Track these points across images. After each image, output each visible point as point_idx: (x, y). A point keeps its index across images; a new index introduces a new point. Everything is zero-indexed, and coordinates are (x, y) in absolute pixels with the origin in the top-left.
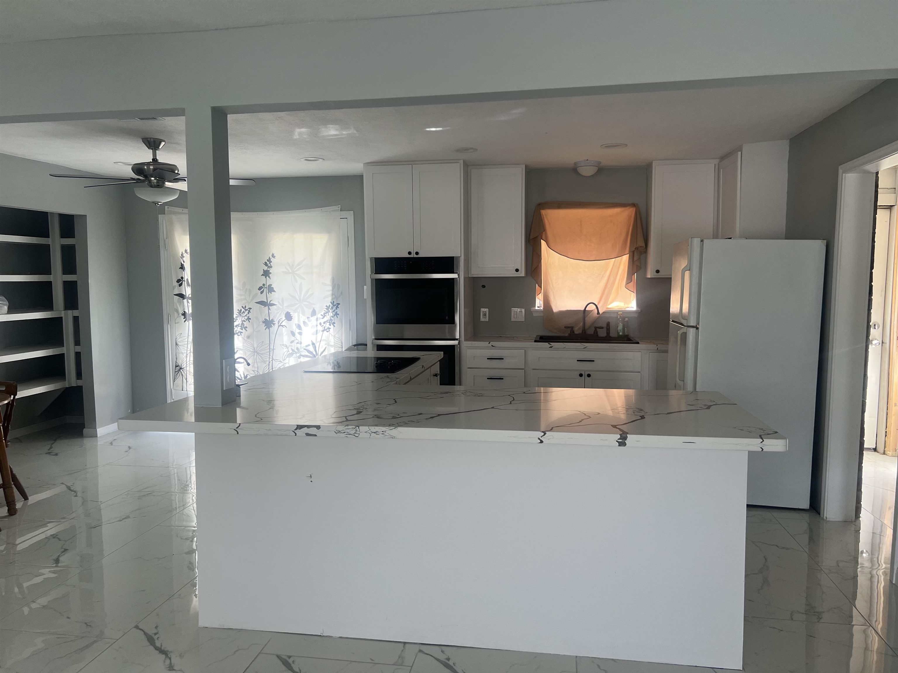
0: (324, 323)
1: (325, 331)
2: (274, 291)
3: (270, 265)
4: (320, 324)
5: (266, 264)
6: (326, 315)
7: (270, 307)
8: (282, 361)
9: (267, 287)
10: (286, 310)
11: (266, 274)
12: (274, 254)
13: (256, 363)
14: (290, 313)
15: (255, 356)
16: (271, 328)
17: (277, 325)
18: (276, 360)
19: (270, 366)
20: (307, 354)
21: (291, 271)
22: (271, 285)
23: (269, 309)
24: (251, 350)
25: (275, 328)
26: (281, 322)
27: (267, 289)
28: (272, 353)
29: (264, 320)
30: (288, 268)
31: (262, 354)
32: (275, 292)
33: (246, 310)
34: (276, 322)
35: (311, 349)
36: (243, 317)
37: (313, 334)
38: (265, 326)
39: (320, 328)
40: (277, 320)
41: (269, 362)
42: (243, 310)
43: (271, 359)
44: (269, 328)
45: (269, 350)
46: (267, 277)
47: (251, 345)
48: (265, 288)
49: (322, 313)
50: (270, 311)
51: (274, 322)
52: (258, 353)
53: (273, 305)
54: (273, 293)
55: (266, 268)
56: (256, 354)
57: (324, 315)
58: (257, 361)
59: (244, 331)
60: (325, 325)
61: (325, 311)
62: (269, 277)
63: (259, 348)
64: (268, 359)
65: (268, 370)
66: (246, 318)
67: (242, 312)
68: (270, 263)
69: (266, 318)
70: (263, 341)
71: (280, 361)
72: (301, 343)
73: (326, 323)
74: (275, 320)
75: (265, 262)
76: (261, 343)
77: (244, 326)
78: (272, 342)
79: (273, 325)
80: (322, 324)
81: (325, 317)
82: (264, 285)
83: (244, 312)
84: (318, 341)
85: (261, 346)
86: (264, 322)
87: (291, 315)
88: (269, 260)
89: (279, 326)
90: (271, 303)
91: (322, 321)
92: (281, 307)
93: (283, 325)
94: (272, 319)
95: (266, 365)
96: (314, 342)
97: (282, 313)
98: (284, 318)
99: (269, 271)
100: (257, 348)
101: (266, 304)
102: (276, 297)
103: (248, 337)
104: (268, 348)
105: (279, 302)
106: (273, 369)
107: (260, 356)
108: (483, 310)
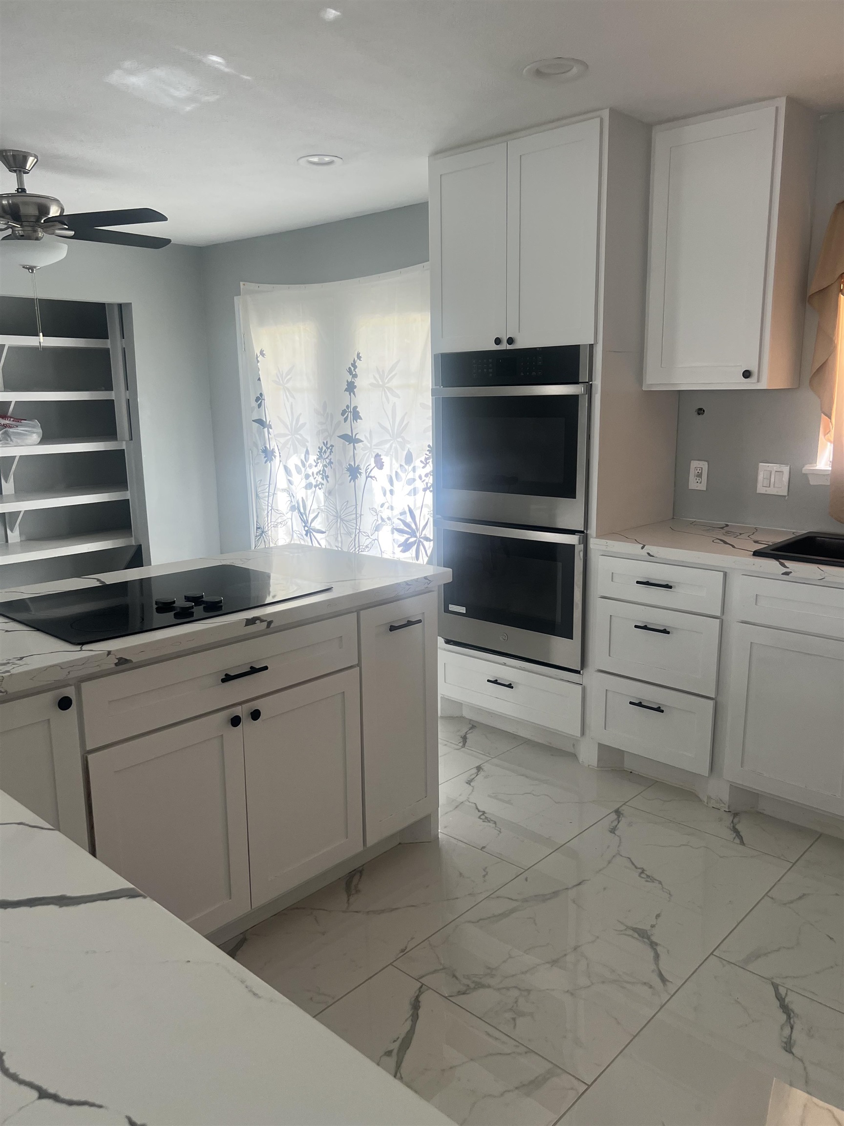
0: (426, 475)
1: (428, 490)
2: (361, 419)
3: (356, 372)
4: (420, 477)
5: (350, 372)
6: (429, 462)
7: (355, 444)
8: (370, 535)
9: (352, 411)
10: (374, 450)
11: (351, 388)
12: (360, 353)
13: (339, 535)
14: (380, 456)
15: (339, 524)
16: (356, 480)
17: (364, 476)
18: (364, 532)
19: (356, 542)
20: (402, 526)
21: (381, 383)
22: (356, 407)
23: (354, 448)
24: (334, 513)
25: (362, 479)
26: (369, 470)
27: (352, 413)
28: (359, 520)
29: (348, 467)
30: (377, 376)
31: (347, 521)
32: (362, 419)
33: (328, 448)
34: (363, 471)
35: (409, 519)
36: (324, 459)
37: (409, 494)
38: (349, 476)
39: (420, 485)
40: (364, 467)
41: (355, 536)
42: (324, 448)
43: (358, 531)
44: (354, 481)
45: (355, 515)
46: (352, 393)
47: (334, 506)
48: (349, 412)
49: (423, 459)
50: (355, 450)
51: (360, 469)
52: (342, 520)
53: (359, 441)
54: (358, 420)
55: (350, 378)
56: (339, 520)
57: (426, 462)
58: (341, 532)
59: (325, 482)
60: (427, 480)
61: (426, 454)
62: (354, 394)
63: (343, 511)
64: (354, 530)
65: (354, 549)
66: (328, 461)
67: (323, 451)
68: (354, 370)
69: (351, 463)
70: (348, 501)
71: (367, 536)
72: (392, 508)
73: (429, 475)
74: (362, 467)
75: (350, 368)
76: (346, 503)
77: (325, 474)
78: (359, 503)
79: (359, 476)
80: (424, 478)
81: (428, 465)
82: (348, 407)
83: (325, 452)
84: (417, 506)
85: (344, 509)
86: (348, 470)
87: (382, 459)
88: (354, 365)
89: (367, 478)
90: (356, 437)
91: (423, 472)
92: (369, 445)
93: (372, 475)
94: (358, 466)
95: (351, 539)
96: (412, 507)
97: (371, 455)
98: (373, 465)
99: (354, 382)
100: (341, 511)
101: (350, 439)
102: (363, 428)
103: (330, 493)
104: (354, 512)
105: (366, 437)
106: (359, 546)
107: (344, 523)
108: (695, 464)
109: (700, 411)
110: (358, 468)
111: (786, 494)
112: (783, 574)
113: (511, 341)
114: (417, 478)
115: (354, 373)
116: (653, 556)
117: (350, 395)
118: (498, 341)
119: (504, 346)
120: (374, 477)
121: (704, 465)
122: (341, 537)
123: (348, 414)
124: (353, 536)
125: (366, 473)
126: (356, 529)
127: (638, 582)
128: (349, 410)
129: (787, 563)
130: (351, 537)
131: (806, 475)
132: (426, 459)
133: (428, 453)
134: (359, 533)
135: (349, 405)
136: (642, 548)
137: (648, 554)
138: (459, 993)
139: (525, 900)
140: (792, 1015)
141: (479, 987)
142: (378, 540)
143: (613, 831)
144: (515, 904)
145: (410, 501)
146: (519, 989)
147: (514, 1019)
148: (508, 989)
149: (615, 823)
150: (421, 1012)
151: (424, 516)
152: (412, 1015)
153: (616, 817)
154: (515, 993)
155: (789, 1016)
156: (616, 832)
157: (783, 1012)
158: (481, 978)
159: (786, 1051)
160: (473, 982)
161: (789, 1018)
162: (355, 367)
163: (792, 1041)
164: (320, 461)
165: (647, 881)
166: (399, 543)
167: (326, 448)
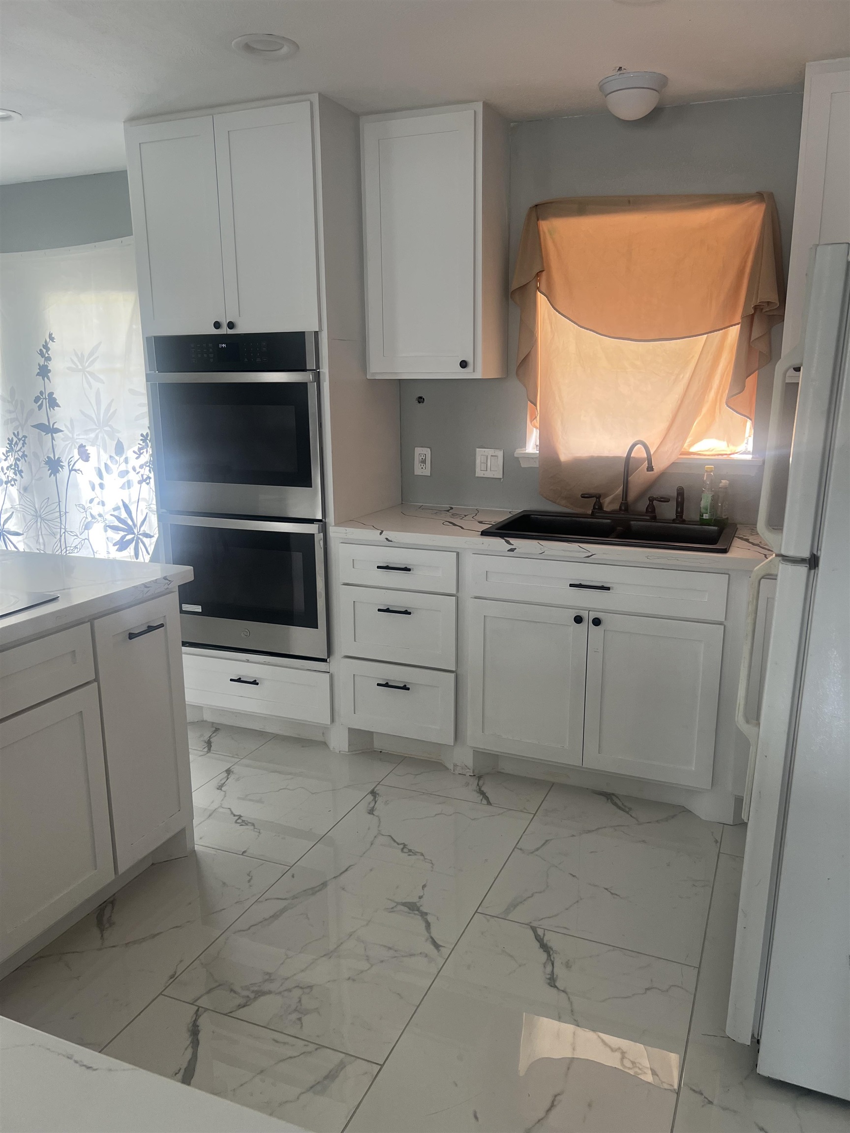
0: (141, 467)
1: (144, 483)
2: (58, 406)
3: (48, 354)
4: (134, 469)
5: (42, 354)
6: (143, 452)
7: (54, 435)
8: (79, 535)
9: (47, 398)
10: (78, 440)
11: (44, 372)
12: (52, 333)
13: (40, 537)
14: (85, 446)
15: (39, 524)
16: (58, 474)
17: (66, 469)
18: (71, 532)
19: (62, 543)
20: (117, 523)
21: (80, 367)
22: (51, 394)
23: (53, 438)
24: (33, 513)
25: (64, 473)
26: (72, 463)
27: (47, 400)
28: (63, 518)
29: (47, 459)
30: (75, 360)
31: (50, 520)
32: (60, 407)
33: (19, 440)
34: (65, 464)
35: (124, 515)
36: (16, 452)
37: (123, 487)
38: (49, 470)
39: (134, 477)
40: (66, 461)
41: (61, 536)
42: (15, 439)
43: (63, 531)
44: (55, 475)
45: (59, 513)
46: (46, 378)
47: (31, 505)
48: (44, 399)
49: (136, 449)
50: (54, 441)
51: (62, 462)
52: (43, 519)
53: (59, 431)
54: (56, 408)
55: (42, 361)
56: (39, 520)
57: (139, 451)
58: (43, 533)
59: (18, 477)
60: (142, 471)
61: (139, 444)
62: (48, 378)
63: (43, 509)
64: (59, 530)
65: (60, 551)
66: (20, 454)
67: (14, 443)
68: (47, 352)
69: (50, 456)
70: (49, 498)
71: (75, 535)
72: (103, 504)
73: (144, 467)
74: (63, 460)
75: (41, 350)
76: (46, 501)
77: (18, 468)
78: (63, 500)
79: (60, 469)
80: (138, 470)
81: (142, 455)
82: (41, 393)
83: (16, 443)
84: (132, 500)
85: (45, 506)
86: (46, 463)
87: (87, 450)
88: (46, 346)
89: (70, 472)
90: (55, 427)
91: (137, 463)
92: (70, 435)
93: (77, 468)
94: (59, 458)
95: (56, 540)
96: (127, 502)
97: (73, 446)
98: (77, 456)
99: (47, 366)
100: (41, 509)
101: (49, 429)
102: (62, 417)
103: (25, 489)
104: (57, 509)
105: (66, 426)
106: (66, 548)
107: (46, 523)
108: (418, 451)
109: (421, 400)
110: (59, 460)
111: (501, 477)
112: (508, 551)
113: (231, 325)
114: (131, 470)
115: (47, 355)
116: (391, 541)
117: (44, 380)
118: (217, 325)
119: (225, 330)
120: (79, 470)
121: (427, 452)
122: (43, 537)
123: (42, 401)
124: (58, 537)
125: (69, 466)
126: (61, 528)
127: (378, 567)
128: (44, 397)
129: (512, 540)
130: (56, 538)
131: (518, 458)
132: (140, 449)
133: (141, 442)
134: (64, 533)
135: (44, 391)
136: (381, 534)
137: (387, 539)
138: (240, 1007)
139: (294, 897)
140: (551, 952)
141: (259, 996)
142: (88, 540)
143: (371, 812)
144: (285, 903)
145: (124, 495)
146: (301, 988)
147: (300, 1019)
148: (289, 990)
149: (372, 805)
150: (201, 1036)
151: (142, 511)
152: (192, 1042)
153: (372, 798)
154: (297, 993)
155: (549, 954)
156: (374, 813)
157: (544, 951)
158: (260, 986)
159: (551, 986)
160: (253, 992)
161: (549, 955)
162: (48, 349)
163: (555, 977)
164: (10, 454)
165: (409, 855)
166: (114, 542)
167: (17, 439)
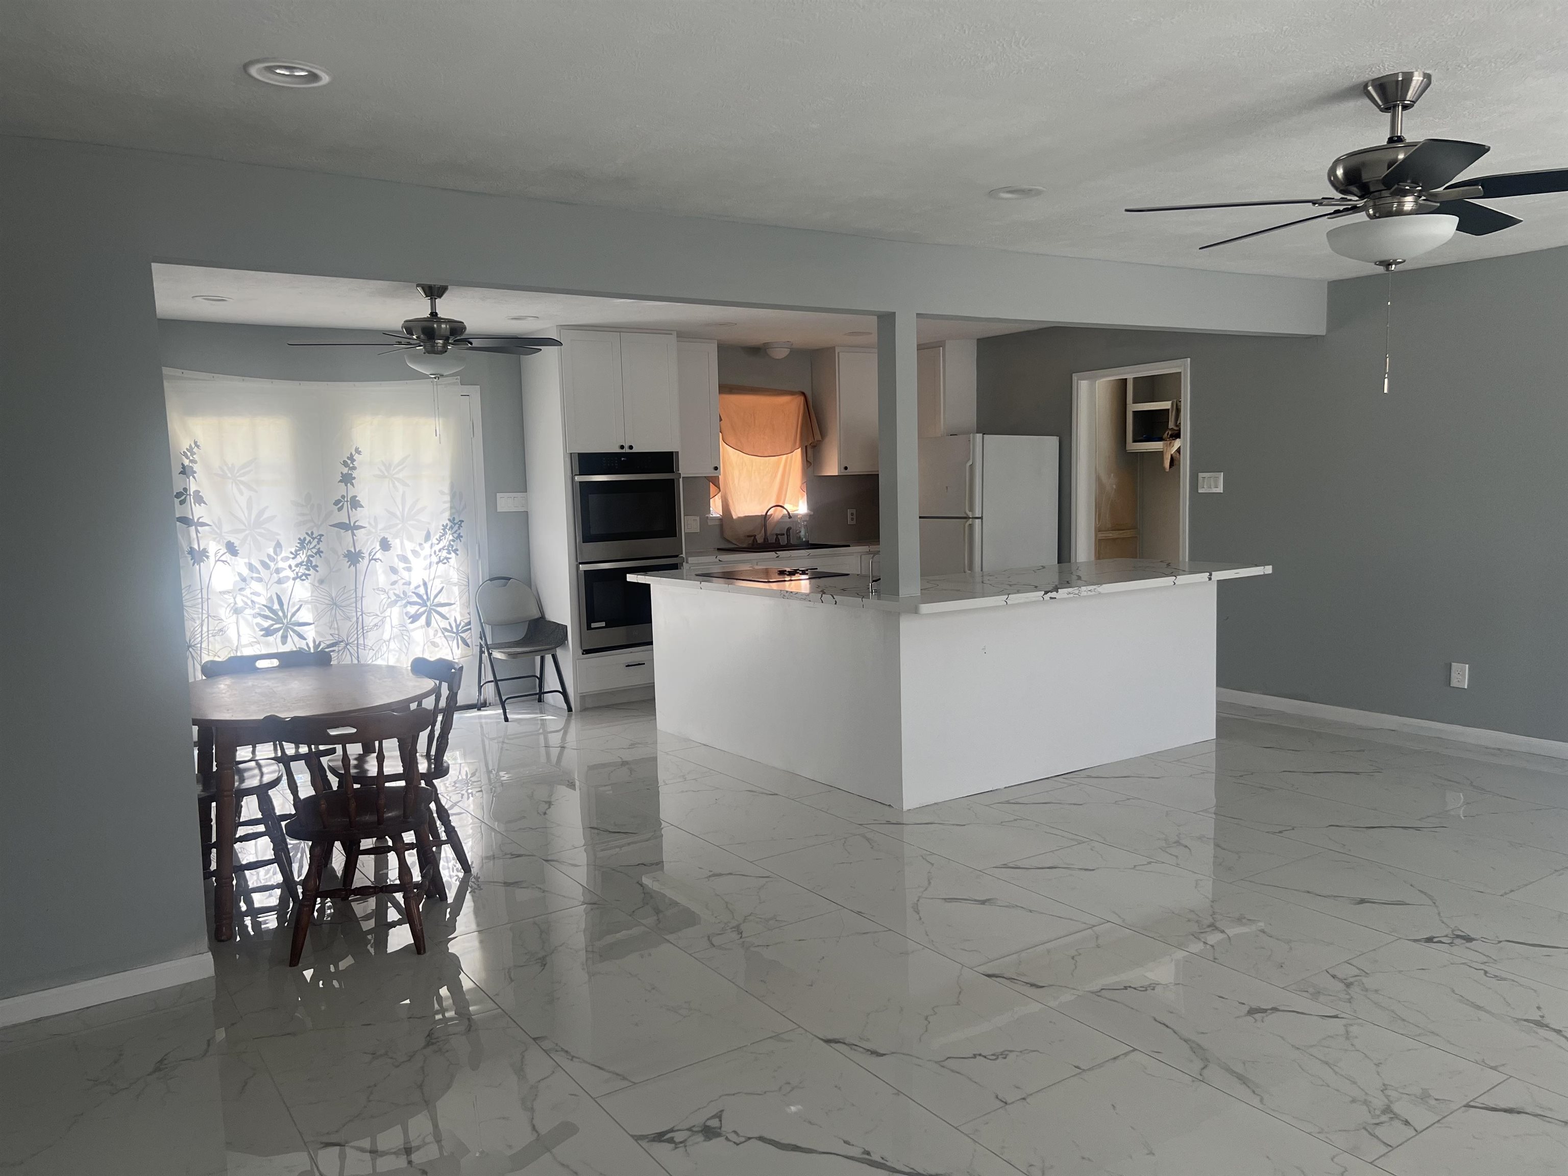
1: (441, 563)
2: (361, 506)
3: (354, 465)
5: (345, 464)
7: (355, 531)
8: (379, 614)
9: (349, 500)
10: (381, 534)
11: (347, 479)
12: (358, 448)
13: (335, 622)
14: (387, 538)
16: (358, 565)
17: (366, 561)
18: (368, 613)
19: (359, 624)
20: (415, 599)
21: (387, 475)
22: (356, 497)
23: (353, 534)
25: (364, 563)
26: (373, 554)
27: (349, 503)
28: (359, 603)
29: (347, 553)
30: (383, 468)
31: (345, 607)
32: (363, 507)
33: (314, 539)
34: (366, 555)
35: (422, 591)
36: (308, 549)
37: (425, 569)
38: (348, 562)
39: (435, 559)
40: (367, 551)
42: (308, 538)
43: (359, 613)
44: (355, 565)
45: (355, 599)
46: (349, 484)
47: (326, 594)
48: (345, 501)
49: (438, 537)
50: (354, 537)
51: (363, 554)
53: (360, 527)
54: (358, 509)
55: (345, 470)
56: (334, 607)
58: (336, 619)
59: (312, 571)
60: (440, 554)
61: (440, 532)
62: (353, 485)
64: (354, 614)
66: (314, 551)
67: (306, 542)
68: (352, 463)
69: (350, 549)
70: (345, 587)
71: (374, 615)
72: (408, 584)
73: (442, 550)
74: (364, 551)
75: (344, 461)
76: (342, 590)
78: (360, 587)
79: (360, 559)
80: (437, 553)
81: (441, 541)
82: (343, 497)
83: (310, 542)
84: (431, 578)
85: (342, 594)
86: (345, 556)
87: (389, 542)
88: (351, 458)
89: (370, 561)
90: (356, 524)
91: (437, 548)
92: (374, 531)
94: (360, 551)
95: (352, 623)
96: (427, 580)
97: (376, 540)
98: (378, 547)
99: (352, 474)
100: (336, 598)
101: (349, 527)
102: (361, 516)
103: (321, 582)
104: (354, 595)
105: (369, 523)
106: (363, 628)
107: (341, 609)
110: (360, 552)
113: (631, 447)
114: (433, 553)
115: (351, 465)
117: (346, 485)
118: (622, 447)
119: (627, 450)
120: (378, 559)
124: (355, 619)
125: (369, 556)
126: (356, 612)
128: (346, 500)
130: (351, 621)
132: (440, 537)
133: (443, 531)
134: (362, 615)
135: (346, 495)
142: (390, 617)
145: (425, 575)
151: (436, 586)
162: (353, 460)
164: (301, 552)
166: (410, 616)
167: (310, 538)
